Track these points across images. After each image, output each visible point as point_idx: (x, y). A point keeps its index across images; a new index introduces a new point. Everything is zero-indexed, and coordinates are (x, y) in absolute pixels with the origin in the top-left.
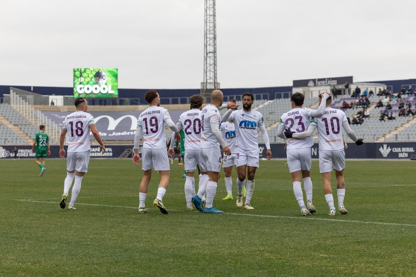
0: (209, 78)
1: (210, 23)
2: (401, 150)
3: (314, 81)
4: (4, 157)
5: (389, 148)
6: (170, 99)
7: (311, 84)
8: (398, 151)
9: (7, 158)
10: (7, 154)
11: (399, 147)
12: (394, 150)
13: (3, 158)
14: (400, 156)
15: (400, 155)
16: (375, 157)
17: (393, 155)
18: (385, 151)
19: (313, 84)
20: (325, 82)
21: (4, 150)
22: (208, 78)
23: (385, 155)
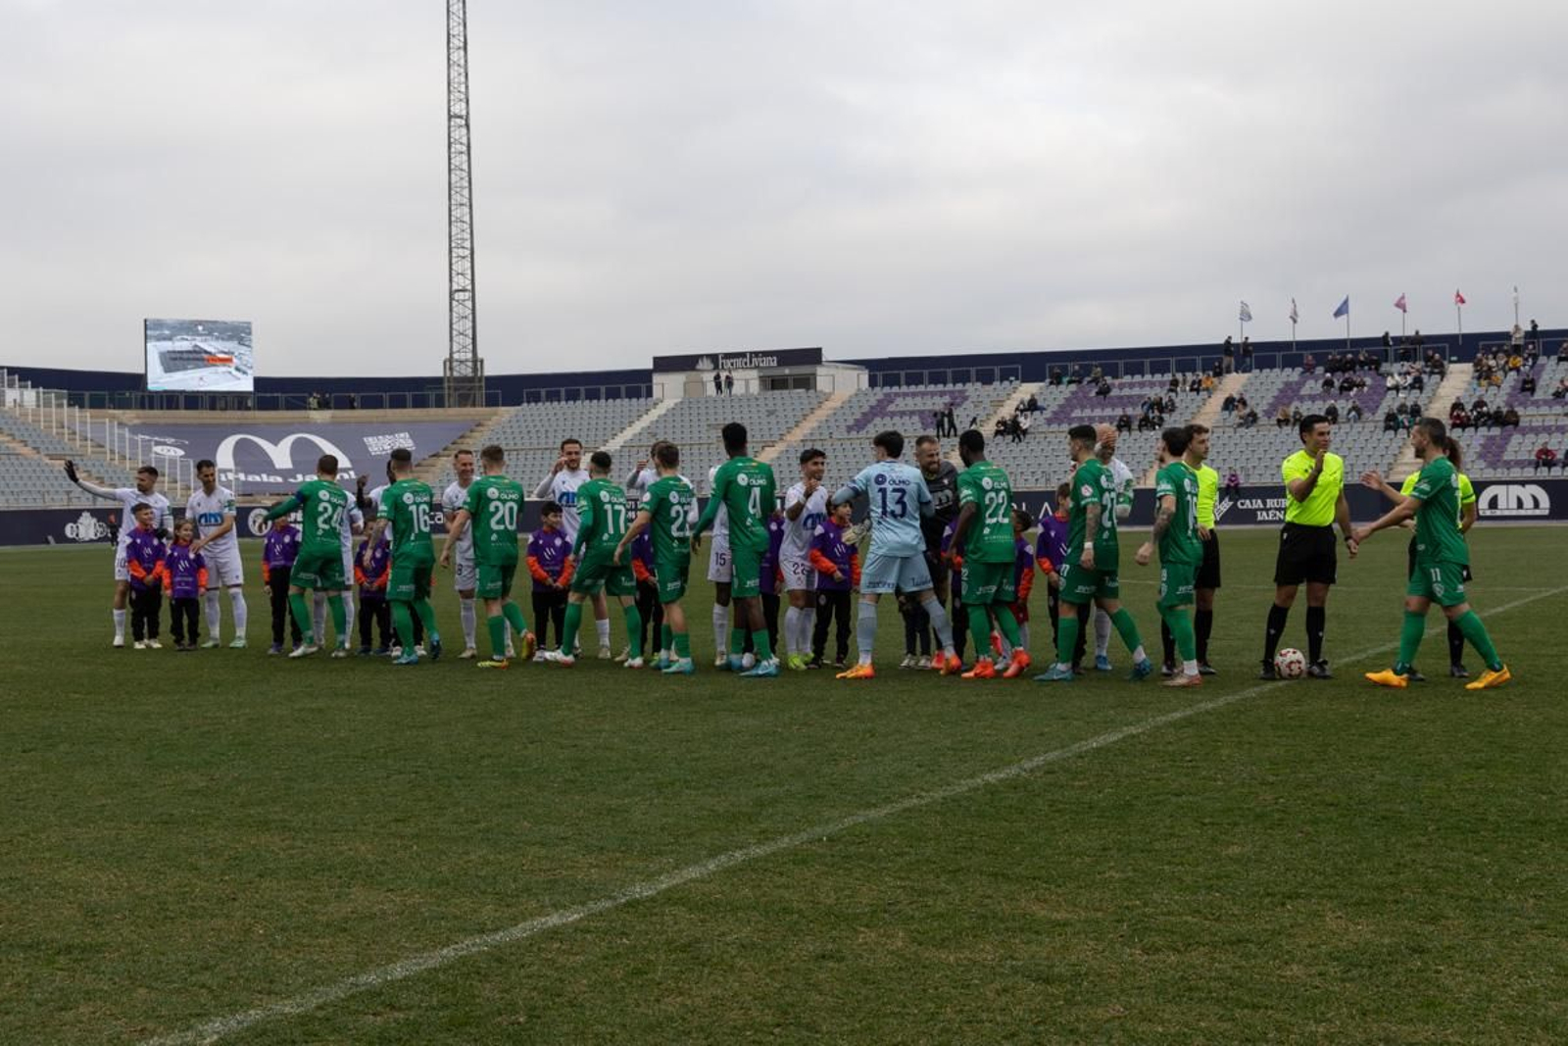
2: (1265, 503)
3: (714, 358)
4: (94, 537)
5: (1227, 499)
7: (705, 364)
8: (1255, 506)
9: (100, 540)
10: (101, 530)
11: (1254, 498)
13: (91, 541)
14: (1259, 518)
15: (1262, 516)
19: (711, 366)
20: (745, 360)
21: (94, 520)
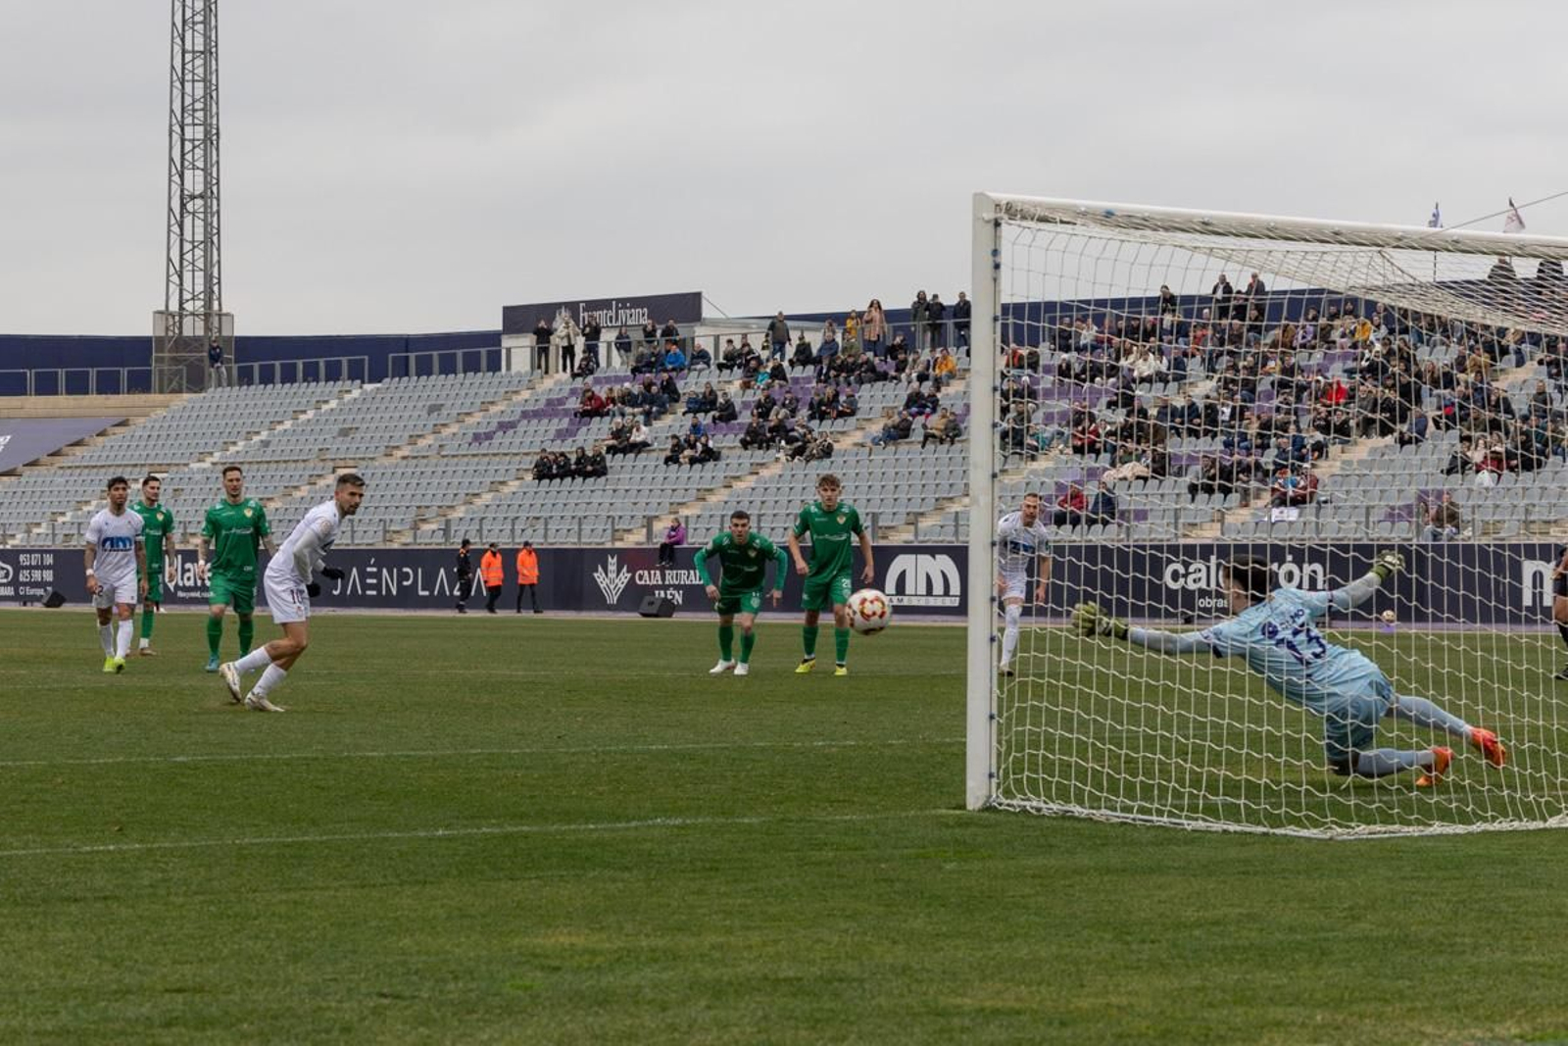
0: (190, 296)
1: (193, 81)
2: (663, 578)
5: (625, 569)
6: (30, 374)
8: (653, 582)
12: (641, 577)
16: (578, 606)
17: (633, 596)
18: (611, 581)
20: (610, 313)
22: (187, 296)
23: (613, 598)
